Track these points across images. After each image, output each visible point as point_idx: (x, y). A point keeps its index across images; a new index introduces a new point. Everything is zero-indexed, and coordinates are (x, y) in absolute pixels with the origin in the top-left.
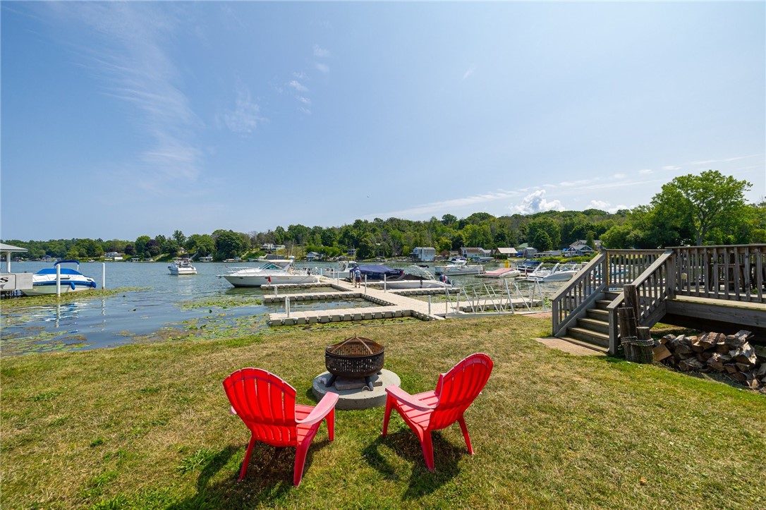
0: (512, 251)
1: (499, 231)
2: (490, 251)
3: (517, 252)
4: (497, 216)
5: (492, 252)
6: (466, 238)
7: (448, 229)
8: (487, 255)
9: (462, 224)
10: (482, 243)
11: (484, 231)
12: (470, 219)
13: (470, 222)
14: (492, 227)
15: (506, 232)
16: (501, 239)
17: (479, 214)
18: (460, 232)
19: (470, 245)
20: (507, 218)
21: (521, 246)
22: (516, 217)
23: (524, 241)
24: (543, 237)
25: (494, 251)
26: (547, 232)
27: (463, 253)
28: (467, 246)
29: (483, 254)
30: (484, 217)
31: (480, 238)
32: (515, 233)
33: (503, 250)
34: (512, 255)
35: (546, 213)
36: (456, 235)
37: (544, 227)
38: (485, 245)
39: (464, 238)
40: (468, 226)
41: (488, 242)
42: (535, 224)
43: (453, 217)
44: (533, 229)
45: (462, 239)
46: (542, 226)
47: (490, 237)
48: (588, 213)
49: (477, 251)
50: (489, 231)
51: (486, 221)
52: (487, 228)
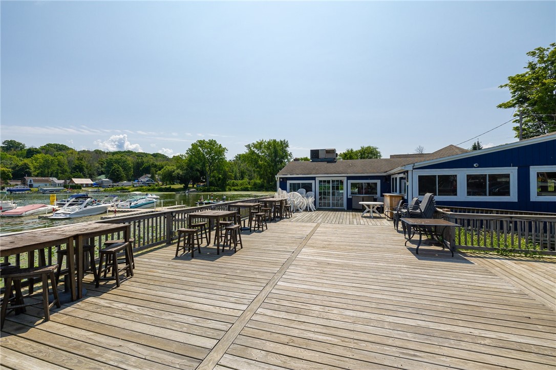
0: (89, 181)
1: (76, 162)
2: (63, 181)
3: (92, 183)
4: (78, 150)
5: (65, 183)
6: (35, 168)
7: (9, 156)
8: (60, 185)
9: (31, 153)
10: (57, 173)
11: (59, 162)
12: (43, 148)
13: (44, 151)
14: (69, 159)
15: (85, 163)
16: (79, 170)
17: (56, 145)
18: (26, 161)
19: (42, 174)
20: (88, 152)
21: (99, 177)
22: (98, 152)
23: (102, 173)
24: (118, 171)
25: (68, 181)
26: (121, 166)
27: (28, 183)
28: (37, 176)
29: (55, 185)
30: (61, 148)
31: (54, 168)
32: (94, 166)
33: (77, 181)
34: (87, 185)
35: (124, 152)
36: (20, 163)
37: (119, 162)
38: (60, 175)
39: (32, 168)
40: (39, 156)
41: (64, 172)
42: (112, 159)
43: (19, 144)
44: (110, 164)
45: (29, 168)
46: (117, 162)
47: (66, 168)
48: (155, 155)
49: (47, 181)
50: (66, 162)
51: (63, 153)
52: (64, 160)
